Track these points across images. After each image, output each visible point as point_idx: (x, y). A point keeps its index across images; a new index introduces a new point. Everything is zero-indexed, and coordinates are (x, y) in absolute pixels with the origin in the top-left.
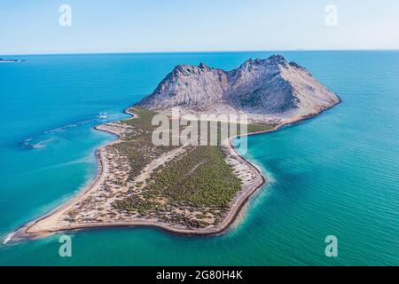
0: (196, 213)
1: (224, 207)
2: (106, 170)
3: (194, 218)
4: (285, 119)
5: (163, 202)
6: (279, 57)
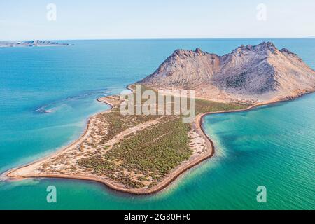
0: (139, 175)
1: (164, 173)
3: (136, 179)
4: (262, 100)
5: (117, 163)
6: (269, 44)
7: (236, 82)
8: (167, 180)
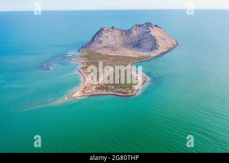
3: (125, 91)
5: (112, 87)
6: (150, 23)
7: (137, 45)
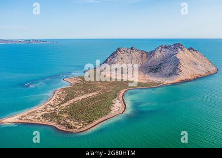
0: (76, 123)
1: (91, 122)
2: (52, 100)
3: (73, 125)
5: (65, 116)
8: (91, 125)
